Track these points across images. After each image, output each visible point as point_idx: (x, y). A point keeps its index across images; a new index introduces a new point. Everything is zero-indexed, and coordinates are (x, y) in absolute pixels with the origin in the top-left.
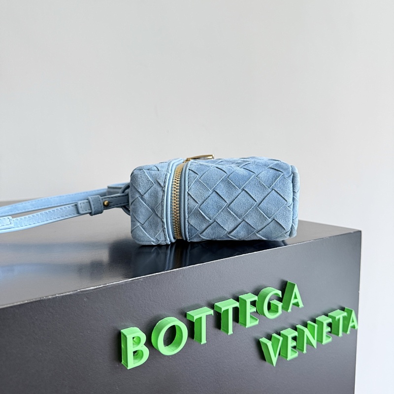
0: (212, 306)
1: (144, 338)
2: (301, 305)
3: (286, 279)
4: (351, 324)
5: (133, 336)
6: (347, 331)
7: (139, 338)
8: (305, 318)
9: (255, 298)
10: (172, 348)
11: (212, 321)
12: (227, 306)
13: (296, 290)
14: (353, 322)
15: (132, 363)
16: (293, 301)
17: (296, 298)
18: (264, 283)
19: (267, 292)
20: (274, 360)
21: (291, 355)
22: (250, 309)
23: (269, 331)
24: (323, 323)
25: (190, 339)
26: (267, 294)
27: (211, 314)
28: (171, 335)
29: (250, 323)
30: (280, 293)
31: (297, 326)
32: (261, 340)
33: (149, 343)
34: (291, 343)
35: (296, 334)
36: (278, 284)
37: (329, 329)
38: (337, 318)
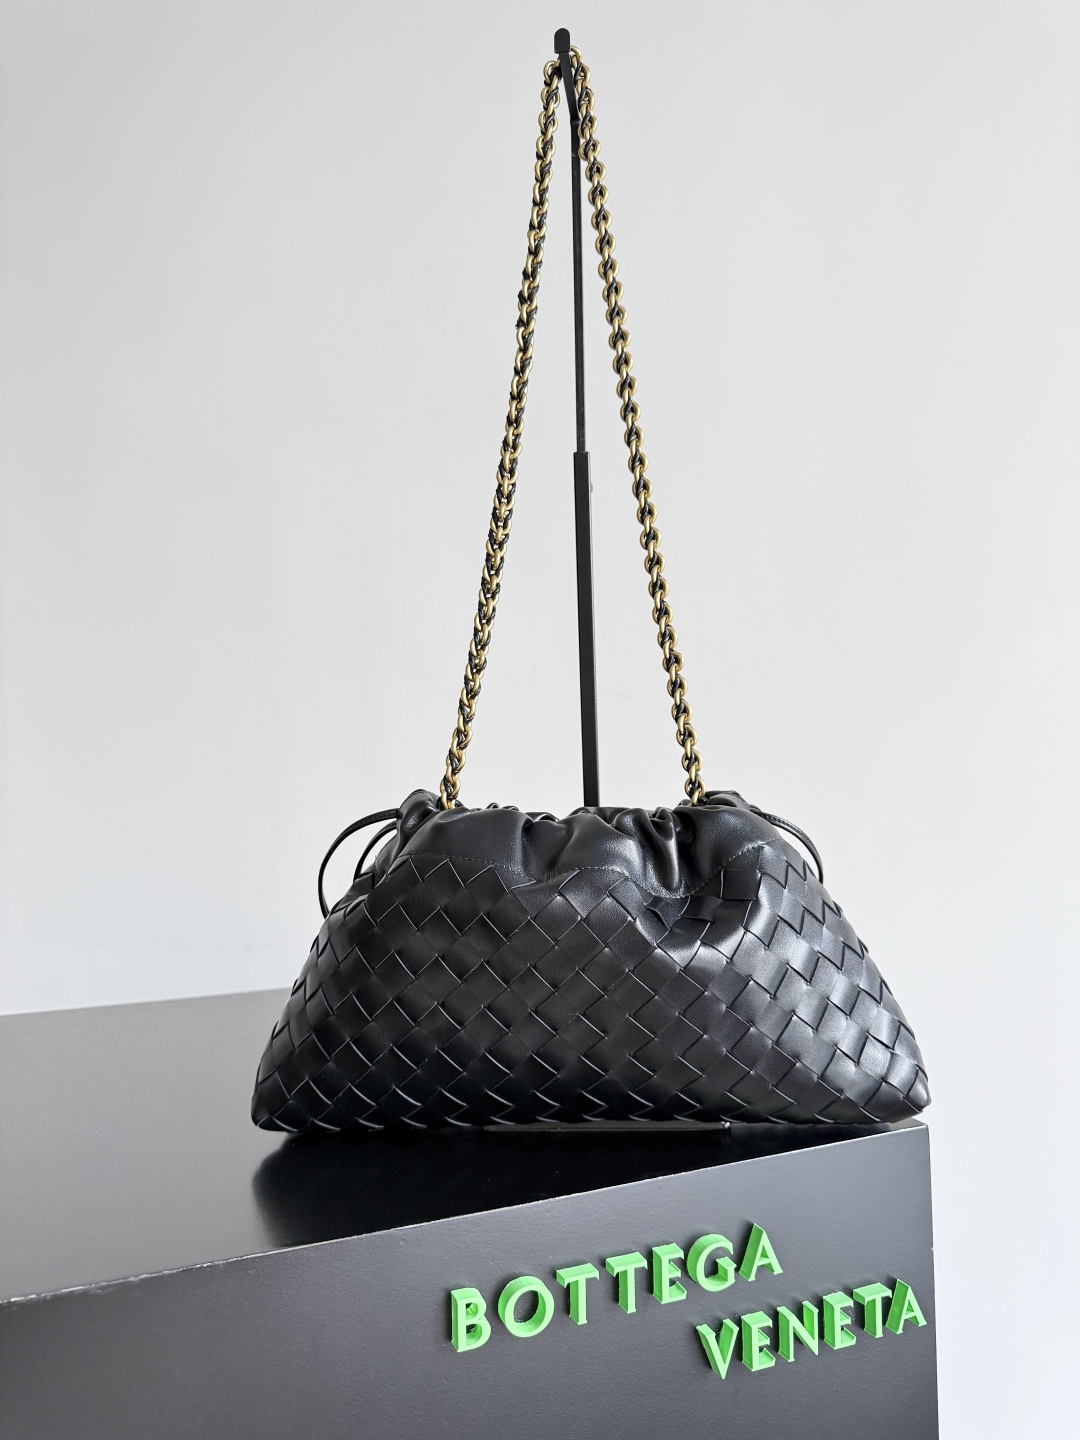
0: (602, 1264)
1: (482, 1306)
2: (778, 1270)
3: (752, 1221)
4: (905, 1316)
5: (469, 1302)
6: (897, 1329)
7: (476, 1306)
8: (799, 1296)
9: (681, 1255)
10: (531, 1326)
11: (604, 1289)
13: (765, 1241)
14: (910, 1309)
15: (464, 1343)
16: (759, 1262)
17: (764, 1255)
18: (706, 1228)
19: (705, 1244)
20: (722, 1366)
21: (760, 1362)
23: (719, 1314)
24: (833, 1308)
25: (564, 1314)
26: (705, 1248)
27: (595, 1278)
28: (530, 1307)
29: (670, 1295)
30: (729, 1246)
31: (779, 1309)
32: (698, 1328)
33: (493, 1313)
35: (769, 1323)
36: (737, 1230)
38: (867, 1299)
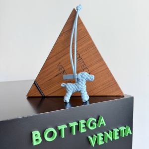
34: (101, 139)
37: (118, 134)
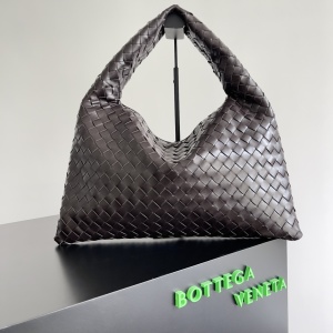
0: (211, 280)
2: (253, 277)
3: (246, 265)
4: (282, 286)
5: (180, 294)
6: (280, 290)
7: (183, 295)
8: (256, 284)
10: (196, 299)
12: (218, 280)
13: (250, 270)
15: (181, 306)
16: (249, 276)
18: (235, 268)
19: (236, 272)
20: (241, 304)
21: (250, 302)
22: (229, 281)
23: (238, 290)
24: (266, 286)
25: (203, 295)
27: (211, 284)
28: (195, 293)
29: (229, 286)
30: (242, 272)
31: (252, 288)
32: (234, 295)
33: (186, 297)
34: (249, 296)
35: (251, 291)
36: (242, 267)
37: (269, 289)
38: (274, 282)
